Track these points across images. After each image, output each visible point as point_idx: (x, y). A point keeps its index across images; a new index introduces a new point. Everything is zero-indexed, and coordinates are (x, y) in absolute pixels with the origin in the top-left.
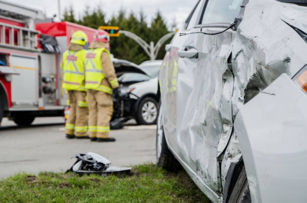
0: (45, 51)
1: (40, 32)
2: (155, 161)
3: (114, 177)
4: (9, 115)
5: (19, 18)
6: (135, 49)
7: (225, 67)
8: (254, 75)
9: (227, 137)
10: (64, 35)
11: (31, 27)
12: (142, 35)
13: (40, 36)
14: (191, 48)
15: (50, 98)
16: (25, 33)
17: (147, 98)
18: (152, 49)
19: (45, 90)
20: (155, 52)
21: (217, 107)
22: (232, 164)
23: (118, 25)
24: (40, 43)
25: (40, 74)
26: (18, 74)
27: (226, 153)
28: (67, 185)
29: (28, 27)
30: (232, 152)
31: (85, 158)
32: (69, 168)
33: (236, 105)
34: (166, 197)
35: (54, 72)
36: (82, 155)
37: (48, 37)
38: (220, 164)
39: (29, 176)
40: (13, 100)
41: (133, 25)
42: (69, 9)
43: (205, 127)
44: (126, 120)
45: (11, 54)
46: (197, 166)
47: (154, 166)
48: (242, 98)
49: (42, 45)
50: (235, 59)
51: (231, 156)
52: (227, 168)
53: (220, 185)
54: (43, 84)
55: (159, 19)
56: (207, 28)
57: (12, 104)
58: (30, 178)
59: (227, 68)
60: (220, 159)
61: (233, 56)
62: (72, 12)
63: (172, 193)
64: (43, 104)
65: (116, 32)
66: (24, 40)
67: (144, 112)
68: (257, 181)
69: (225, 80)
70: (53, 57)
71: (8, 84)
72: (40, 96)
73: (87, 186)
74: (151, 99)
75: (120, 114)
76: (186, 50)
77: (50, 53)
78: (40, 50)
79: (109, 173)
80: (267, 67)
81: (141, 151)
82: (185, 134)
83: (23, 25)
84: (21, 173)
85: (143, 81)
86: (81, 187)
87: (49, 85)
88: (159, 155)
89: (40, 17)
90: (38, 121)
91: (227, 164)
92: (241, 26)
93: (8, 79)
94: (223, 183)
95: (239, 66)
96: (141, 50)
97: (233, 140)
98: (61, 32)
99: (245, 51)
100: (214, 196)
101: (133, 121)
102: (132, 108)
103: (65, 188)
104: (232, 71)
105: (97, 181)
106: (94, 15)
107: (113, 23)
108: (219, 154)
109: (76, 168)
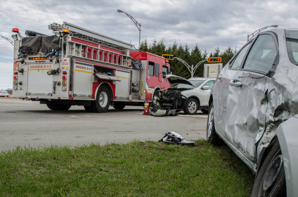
0: (135, 68)
1: (132, 58)
2: (206, 139)
3: (186, 147)
4: (113, 103)
5: (121, 49)
6: (182, 68)
7: (263, 97)
8: (283, 104)
9: (261, 133)
10: (146, 59)
11: (128, 55)
12: (186, 60)
13: (132, 60)
14: (237, 81)
15: (136, 95)
16: (125, 57)
17: (192, 99)
18: (192, 69)
19: (133, 91)
20: (194, 71)
21: (256, 117)
22: (264, 148)
23: (172, 53)
24: (132, 63)
25: (131, 81)
26: (120, 81)
27: (261, 141)
28: (163, 149)
29: (126, 54)
30: (264, 141)
31: (171, 135)
32: (160, 139)
33: (268, 117)
34: (218, 160)
35: (138, 80)
36: (169, 133)
37: (136, 60)
38: (257, 147)
39: (141, 143)
40: (116, 95)
41: (181, 54)
42: (144, 42)
43: (246, 126)
44: (178, 111)
45: (117, 69)
46: (239, 146)
47: (205, 141)
48: (273, 114)
49: (133, 65)
50: (270, 93)
51: (263, 143)
52: (261, 150)
53: (256, 158)
54: (132, 87)
55: (196, 51)
56: (248, 72)
57: (115, 98)
58: (142, 144)
59: (264, 97)
60: (257, 145)
61: (269, 92)
62: (146, 44)
63: (220, 158)
64: (131, 98)
65: (172, 57)
66: (124, 61)
67: (190, 107)
68: (289, 161)
69: (262, 103)
70: (139, 72)
71: (114, 86)
72: (130, 94)
73: (174, 151)
74: (194, 99)
75: (175, 107)
76: (234, 82)
77: (138, 69)
78: (131, 67)
79: (183, 144)
80: (293, 102)
81: (190, 130)
82: (231, 128)
83: (123, 53)
84: (136, 140)
85: (190, 89)
86: (170, 151)
87: (135, 88)
88: (209, 136)
89: (133, 48)
90: (127, 107)
91: (261, 148)
92: (275, 76)
93: (114, 83)
94: (258, 157)
95: (272, 97)
96: (185, 68)
97: (265, 135)
98: (144, 58)
99: (276, 89)
100: (250, 163)
101: (183, 112)
102: (182, 104)
103: (162, 151)
104: (267, 99)
105: (178, 148)
106: (159, 46)
107: (169, 51)
108: (256, 142)
109: (165, 139)
